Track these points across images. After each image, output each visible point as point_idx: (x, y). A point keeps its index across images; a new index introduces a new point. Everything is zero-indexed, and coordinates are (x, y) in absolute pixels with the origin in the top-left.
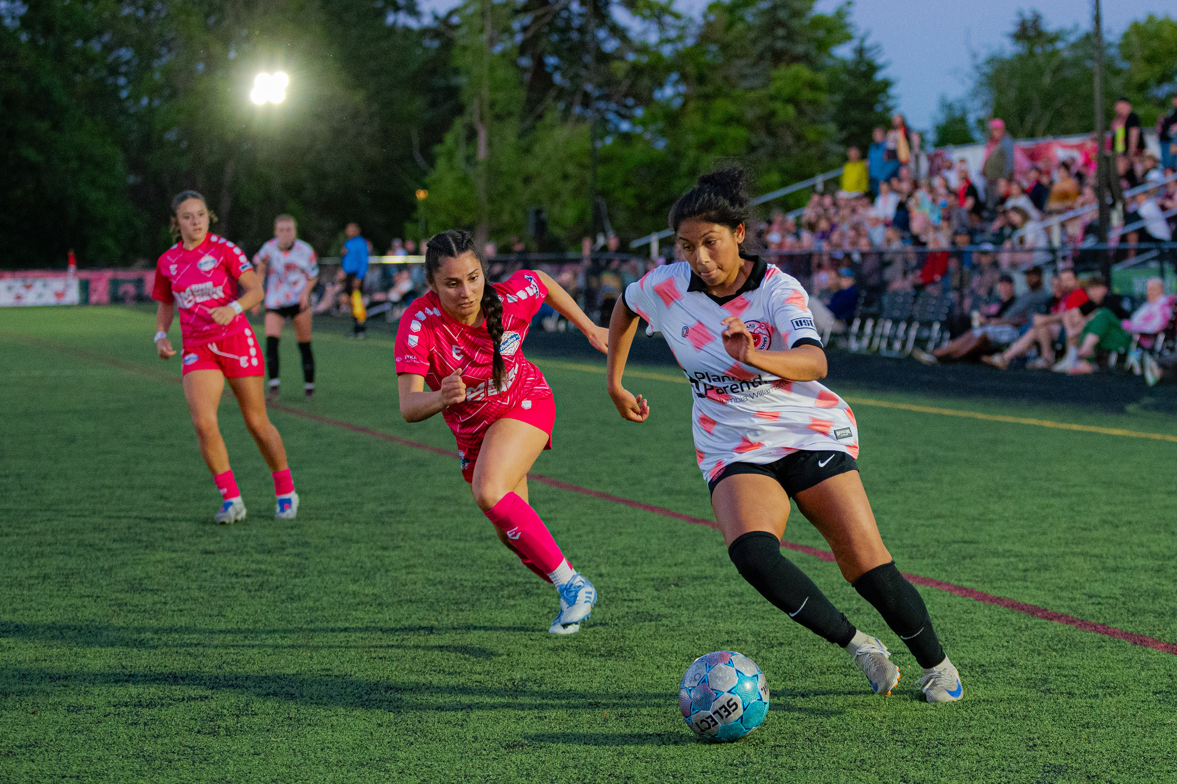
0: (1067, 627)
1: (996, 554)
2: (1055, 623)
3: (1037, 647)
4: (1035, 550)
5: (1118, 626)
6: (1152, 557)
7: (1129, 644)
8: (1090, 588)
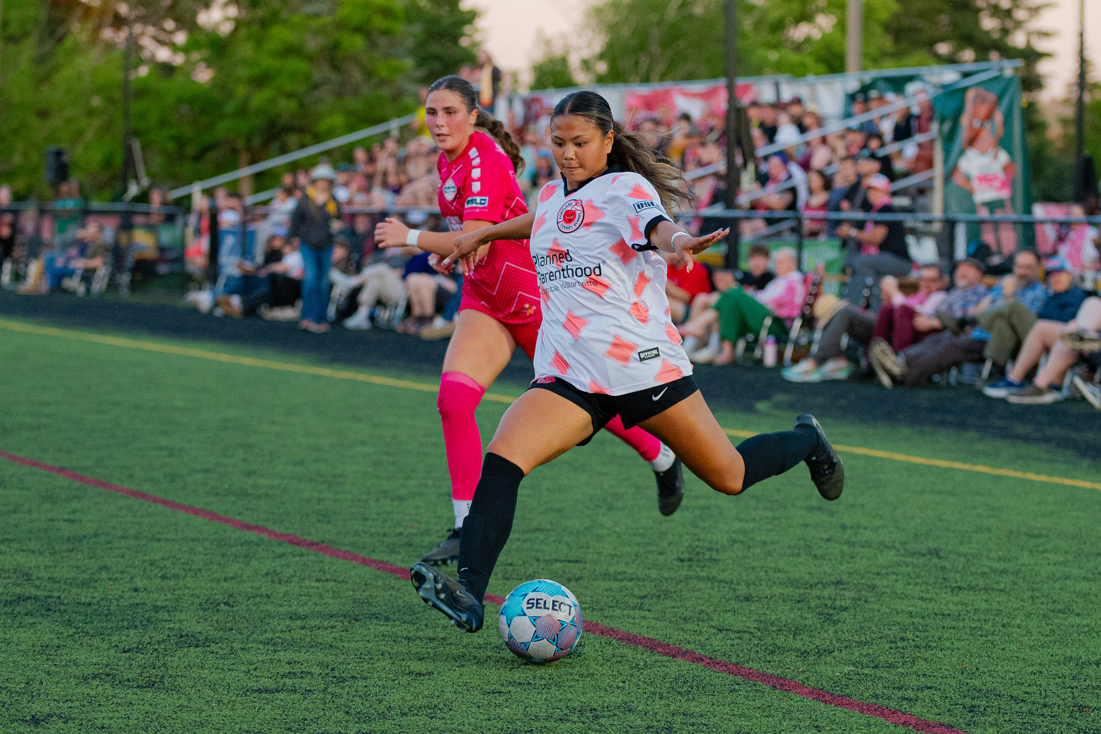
0: (694, 666)
1: (606, 576)
2: (679, 660)
3: (658, 690)
4: (653, 573)
5: (755, 666)
6: (792, 585)
7: (767, 688)
8: (718, 620)
